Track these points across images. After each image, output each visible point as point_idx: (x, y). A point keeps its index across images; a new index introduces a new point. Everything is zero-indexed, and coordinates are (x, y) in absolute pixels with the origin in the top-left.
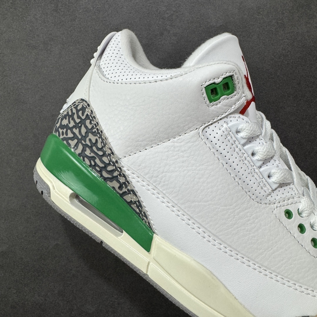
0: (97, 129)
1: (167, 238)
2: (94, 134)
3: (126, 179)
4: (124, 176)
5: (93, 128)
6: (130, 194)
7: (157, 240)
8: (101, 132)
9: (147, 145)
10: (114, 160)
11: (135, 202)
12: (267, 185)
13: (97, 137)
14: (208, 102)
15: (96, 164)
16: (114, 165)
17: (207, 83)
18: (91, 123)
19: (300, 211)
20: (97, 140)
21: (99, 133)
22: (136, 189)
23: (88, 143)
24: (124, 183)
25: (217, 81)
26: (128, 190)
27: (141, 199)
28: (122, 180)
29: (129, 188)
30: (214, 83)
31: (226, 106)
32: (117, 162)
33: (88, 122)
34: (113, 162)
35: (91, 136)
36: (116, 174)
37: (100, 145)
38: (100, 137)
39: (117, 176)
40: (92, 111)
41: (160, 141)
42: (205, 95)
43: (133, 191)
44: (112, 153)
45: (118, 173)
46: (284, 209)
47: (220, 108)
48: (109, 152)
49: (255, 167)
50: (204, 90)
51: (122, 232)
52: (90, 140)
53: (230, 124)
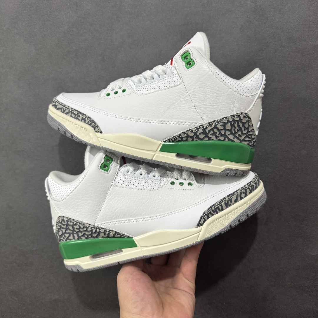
0: (76, 222)
1: (138, 234)
2: (76, 224)
3: (103, 228)
4: (102, 228)
5: (73, 223)
6: (110, 232)
7: (135, 239)
8: (78, 221)
9: (99, 208)
10: (92, 226)
11: (115, 233)
12: (156, 180)
13: (78, 225)
14: (106, 172)
15: (88, 235)
16: (94, 228)
17: (100, 166)
18: (71, 222)
19: (176, 178)
20: (79, 226)
21: (77, 223)
23: (77, 230)
24: (104, 231)
25: (102, 162)
26: (108, 232)
27: (116, 230)
28: (102, 230)
29: (108, 231)
30: (102, 164)
31: (114, 167)
32: (94, 226)
33: (69, 223)
34: (93, 228)
35: (75, 227)
36: (98, 231)
37: (82, 227)
38: (80, 223)
39: (99, 231)
40: (67, 217)
41: (103, 202)
42: (103, 171)
43: (110, 230)
44: (90, 224)
45: (99, 229)
46: (169, 183)
47: (113, 170)
48: (87, 226)
49: (146, 178)
50: (100, 169)
51: (122, 251)
52: (77, 229)
53: (122, 172)
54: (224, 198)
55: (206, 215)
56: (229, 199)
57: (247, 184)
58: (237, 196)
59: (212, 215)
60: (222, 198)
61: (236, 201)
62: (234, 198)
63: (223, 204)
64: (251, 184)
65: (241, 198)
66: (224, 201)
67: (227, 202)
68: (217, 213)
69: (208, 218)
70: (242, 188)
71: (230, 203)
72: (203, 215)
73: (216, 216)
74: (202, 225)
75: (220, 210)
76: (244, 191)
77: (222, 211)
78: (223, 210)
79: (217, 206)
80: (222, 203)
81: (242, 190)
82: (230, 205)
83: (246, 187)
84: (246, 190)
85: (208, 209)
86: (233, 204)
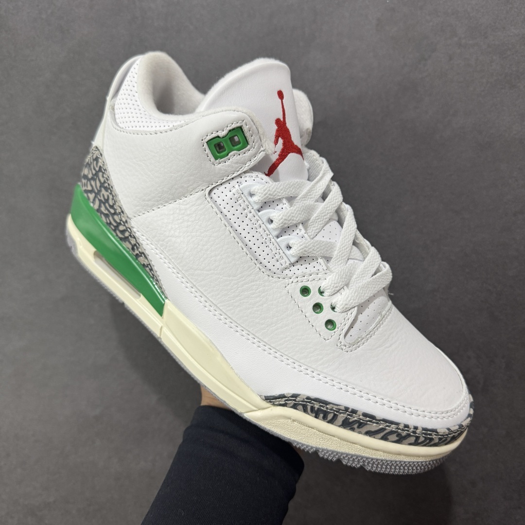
0: (109, 184)
2: (106, 189)
3: (136, 241)
4: (134, 237)
5: (105, 182)
6: (141, 256)
7: (169, 305)
8: (112, 187)
9: (153, 205)
10: (124, 220)
11: (148, 265)
12: (284, 257)
13: (108, 193)
14: (213, 159)
15: (110, 223)
16: (124, 225)
17: (209, 138)
18: (103, 177)
19: (321, 289)
20: (108, 196)
21: (109, 189)
22: (147, 252)
23: (102, 198)
24: (135, 245)
25: (222, 134)
26: (140, 252)
27: (153, 263)
28: (133, 241)
29: (140, 250)
30: (218, 137)
31: (237, 163)
32: (126, 221)
33: (100, 174)
34: (123, 222)
35: (103, 191)
36: (127, 234)
37: (111, 202)
38: (111, 193)
39: (128, 237)
40: (104, 162)
41: (167, 202)
42: (208, 151)
43: (143, 253)
44: (123, 212)
45: (129, 234)
46: (300, 285)
47: (229, 166)
48: (119, 210)
49: (271, 236)
50: (205, 144)
51: (140, 296)
52: (103, 195)
53: (244, 184)
54: (354, 412)
55: (295, 400)
56: (361, 419)
57: (424, 429)
58: (383, 430)
59: (305, 411)
60: (352, 405)
62: (374, 427)
63: (341, 417)
64: (430, 435)
66: (348, 415)
67: (351, 421)
68: (316, 417)
69: (295, 407)
70: (406, 426)
71: (356, 426)
72: (291, 397)
73: (310, 419)
74: (274, 405)
75: (325, 418)
76: (404, 433)
77: (328, 422)
78: (331, 422)
79: (327, 408)
80: (341, 413)
81: (403, 430)
82: (353, 429)
83: (414, 432)
84: (408, 436)
85: (308, 398)
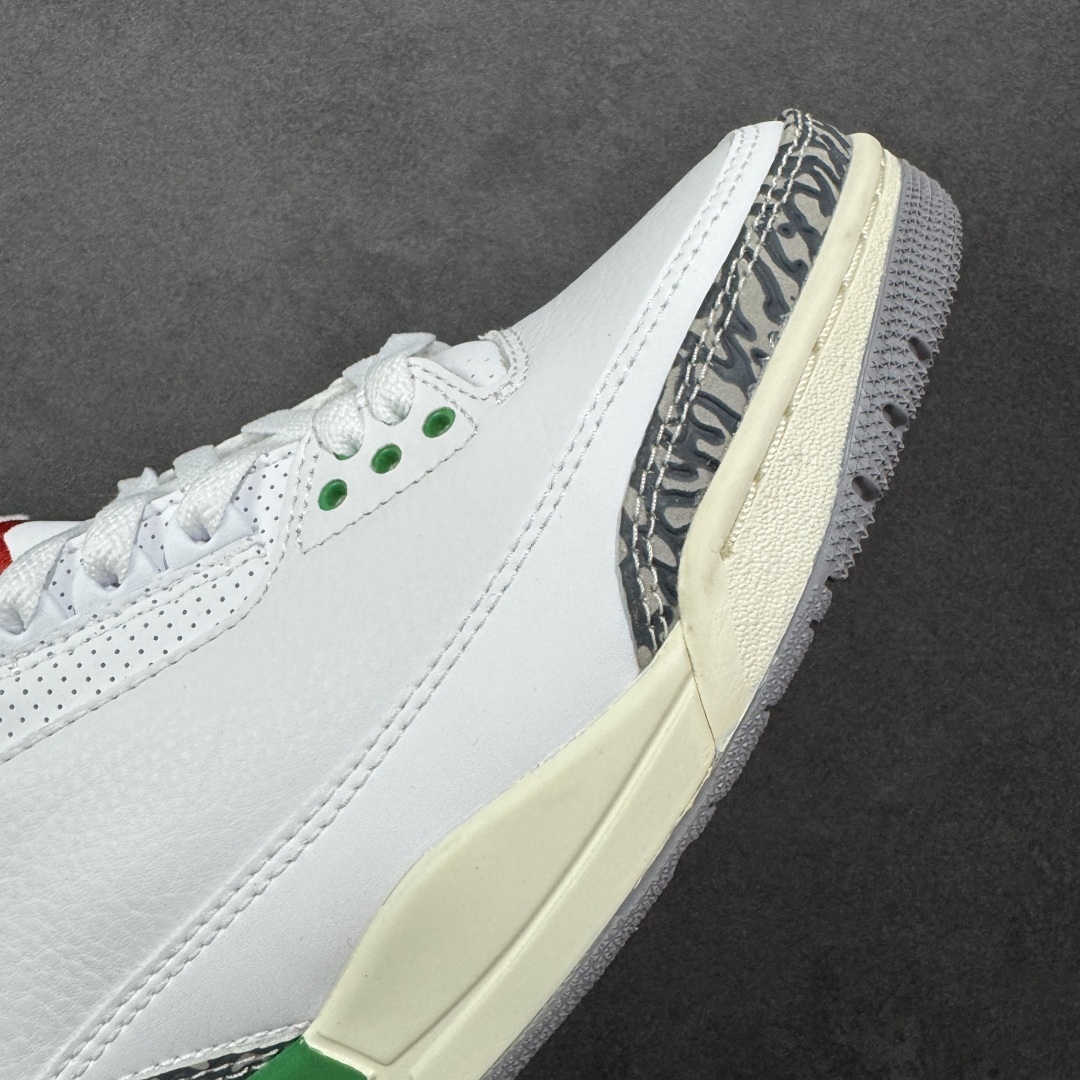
54: (691, 339)
55: (643, 531)
56: (720, 324)
57: (772, 171)
58: (760, 270)
59: (690, 499)
60: (673, 346)
61: (777, 307)
62: (750, 297)
64: (792, 160)
65: (798, 271)
66: (702, 359)
67: (723, 356)
68: (714, 465)
69: (675, 538)
70: (755, 209)
71: (746, 345)
72: (629, 543)
73: (720, 490)
74: (670, 614)
75: (715, 436)
76: (782, 219)
77: (733, 430)
78: (732, 419)
79: (673, 422)
80: (693, 382)
81: (766, 220)
82: (759, 356)
83: (777, 194)
84: (789, 208)
85: (634, 481)
86: (775, 336)
